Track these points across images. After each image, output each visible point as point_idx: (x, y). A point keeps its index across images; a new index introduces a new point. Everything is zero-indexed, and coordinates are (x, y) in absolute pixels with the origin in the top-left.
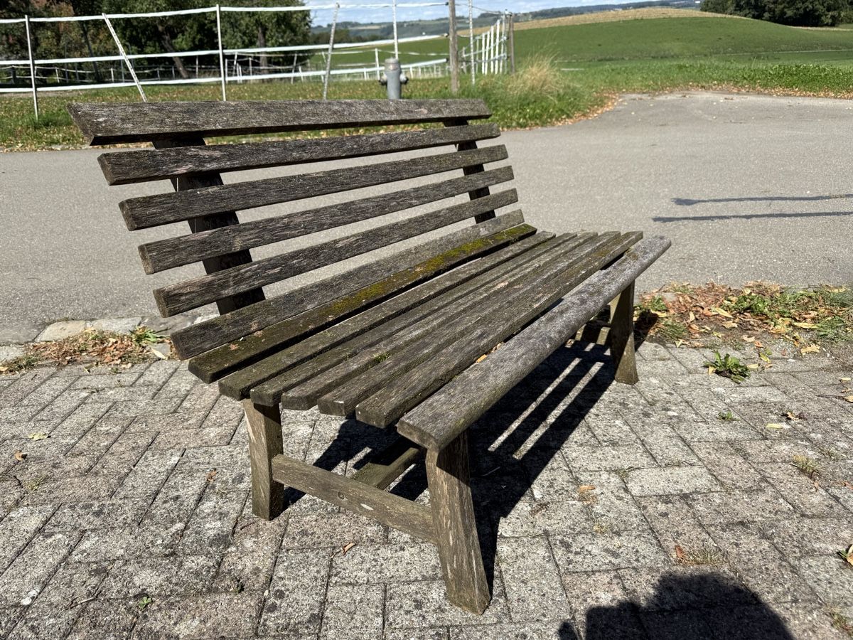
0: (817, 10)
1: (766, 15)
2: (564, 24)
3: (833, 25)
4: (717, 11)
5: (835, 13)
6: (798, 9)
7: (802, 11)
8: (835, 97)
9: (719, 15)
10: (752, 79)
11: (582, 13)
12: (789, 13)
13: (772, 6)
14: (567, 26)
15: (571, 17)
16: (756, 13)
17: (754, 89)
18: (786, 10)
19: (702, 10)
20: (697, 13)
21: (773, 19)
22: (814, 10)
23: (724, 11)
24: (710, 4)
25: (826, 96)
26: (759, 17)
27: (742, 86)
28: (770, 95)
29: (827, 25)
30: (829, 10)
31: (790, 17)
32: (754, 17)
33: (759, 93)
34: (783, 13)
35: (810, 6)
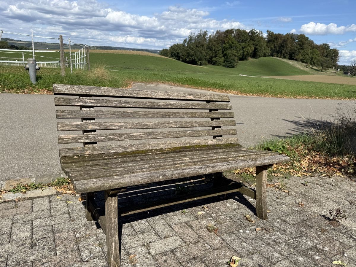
0: (196, 60)
1: (181, 59)
2: (110, 53)
3: (201, 65)
4: (165, 56)
5: (201, 61)
6: (190, 59)
7: (191, 59)
8: (204, 90)
9: (166, 57)
10: (178, 81)
11: (117, 50)
12: (188, 60)
13: (182, 57)
14: (111, 54)
15: (112, 51)
16: (178, 58)
17: (179, 85)
18: (186, 58)
19: (160, 55)
20: (158, 56)
21: (183, 61)
22: (195, 60)
23: (167, 56)
24: (162, 53)
25: (201, 89)
26: (179, 60)
27: (176, 83)
28: (185, 87)
29: (199, 65)
30: (199, 60)
31: (188, 61)
32: (177, 59)
33: (181, 86)
34: (186, 60)
35: (194, 58)
